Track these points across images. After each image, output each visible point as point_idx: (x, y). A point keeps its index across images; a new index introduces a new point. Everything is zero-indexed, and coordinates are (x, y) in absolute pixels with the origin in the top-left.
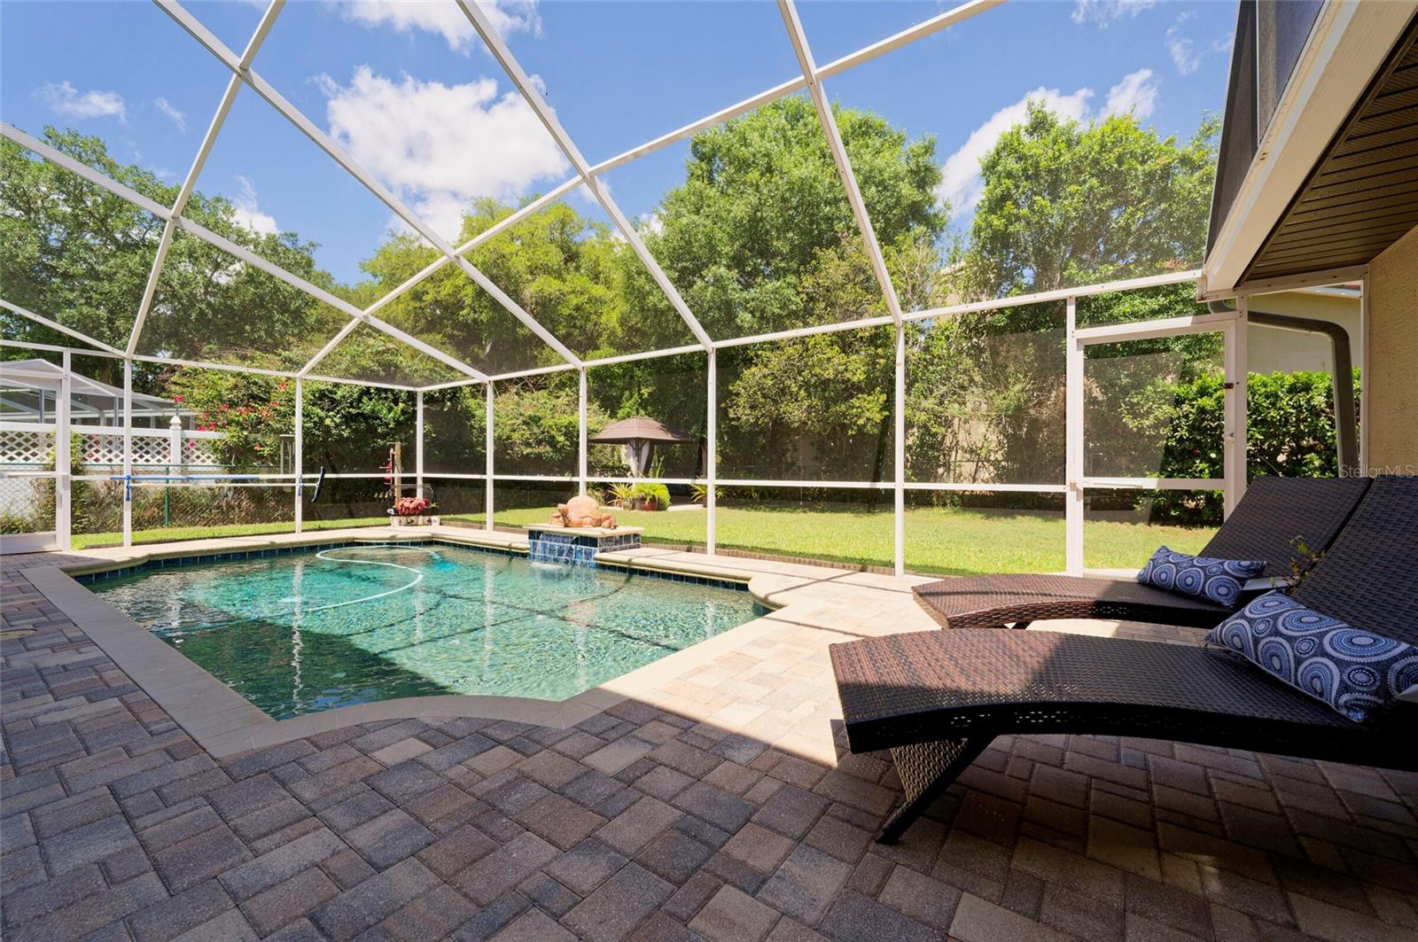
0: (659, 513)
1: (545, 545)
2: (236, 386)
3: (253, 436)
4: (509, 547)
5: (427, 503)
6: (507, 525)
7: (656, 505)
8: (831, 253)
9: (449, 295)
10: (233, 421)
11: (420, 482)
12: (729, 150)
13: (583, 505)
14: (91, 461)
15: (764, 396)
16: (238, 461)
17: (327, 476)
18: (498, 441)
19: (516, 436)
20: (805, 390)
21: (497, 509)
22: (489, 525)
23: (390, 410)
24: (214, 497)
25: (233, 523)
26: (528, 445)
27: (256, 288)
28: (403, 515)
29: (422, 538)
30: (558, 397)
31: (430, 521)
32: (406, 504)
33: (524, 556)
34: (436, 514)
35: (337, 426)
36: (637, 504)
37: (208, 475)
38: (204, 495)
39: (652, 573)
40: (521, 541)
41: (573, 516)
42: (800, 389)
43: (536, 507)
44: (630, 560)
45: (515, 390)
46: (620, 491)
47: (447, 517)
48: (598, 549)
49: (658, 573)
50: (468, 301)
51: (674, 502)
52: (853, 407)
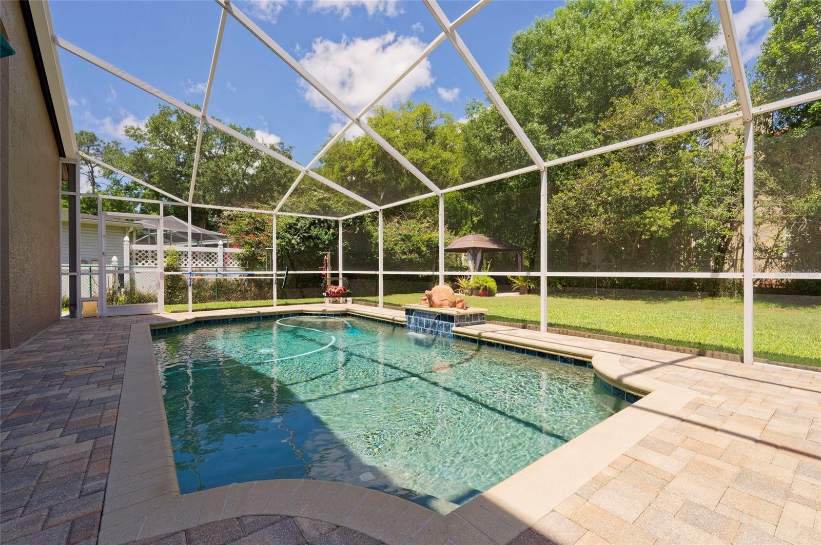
0: (490, 298)
1: (416, 319)
2: (249, 223)
3: (257, 250)
4: (393, 320)
5: (345, 290)
6: (392, 304)
7: (488, 292)
8: (625, 100)
9: (360, 166)
10: (247, 243)
11: (341, 276)
12: (539, 41)
13: (441, 291)
14: (183, 265)
15: (568, 214)
16: (250, 265)
17: (289, 272)
18: (386, 251)
19: (397, 248)
20: (603, 207)
21: (385, 294)
22: (381, 304)
23: (326, 234)
24: (239, 285)
25: (247, 300)
26: (404, 253)
27: (265, 173)
28: (331, 297)
29: (341, 311)
30: (422, 223)
31: (346, 301)
32: (333, 290)
33: (403, 326)
34: (350, 296)
35: (298, 244)
36: (474, 292)
37: (235, 273)
38: (234, 284)
39: (498, 345)
40: (400, 316)
41: (436, 299)
42: (598, 207)
43: (409, 293)
44: (480, 334)
45: (396, 220)
46: (463, 283)
47: (357, 298)
48: (454, 324)
49: (503, 345)
50: (370, 169)
51: (500, 290)
52: (646, 218)
